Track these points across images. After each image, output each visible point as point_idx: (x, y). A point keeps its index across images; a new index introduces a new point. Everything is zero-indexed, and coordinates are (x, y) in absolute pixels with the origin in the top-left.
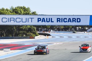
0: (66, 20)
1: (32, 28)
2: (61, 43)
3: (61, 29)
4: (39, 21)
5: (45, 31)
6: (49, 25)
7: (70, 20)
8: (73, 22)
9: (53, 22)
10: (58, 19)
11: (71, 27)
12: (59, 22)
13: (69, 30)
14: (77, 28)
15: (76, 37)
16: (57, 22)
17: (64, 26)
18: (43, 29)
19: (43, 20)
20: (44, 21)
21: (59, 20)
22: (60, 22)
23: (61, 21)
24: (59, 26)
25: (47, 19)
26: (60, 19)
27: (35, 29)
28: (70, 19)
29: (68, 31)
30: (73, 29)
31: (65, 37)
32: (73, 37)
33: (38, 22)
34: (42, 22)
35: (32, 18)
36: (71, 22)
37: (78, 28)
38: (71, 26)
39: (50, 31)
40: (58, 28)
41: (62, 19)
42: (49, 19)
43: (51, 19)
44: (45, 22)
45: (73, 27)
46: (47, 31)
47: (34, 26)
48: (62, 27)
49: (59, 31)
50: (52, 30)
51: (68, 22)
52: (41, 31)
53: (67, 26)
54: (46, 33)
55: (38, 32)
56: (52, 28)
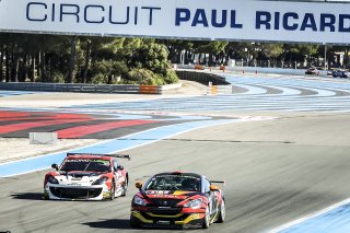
0: (296, 21)
1: (151, 51)
2: (270, 118)
3: (272, 58)
4: (182, 23)
5: (204, 63)
6: (223, 41)
7: (309, 22)
8: (322, 29)
9: (240, 26)
10: (259, 14)
11: (315, 51)
12: (263, 26)
13: (305, 64)
14: (339, 56)
15: (334, 94)
16: (258, 27)
17: (286, 45)
18: (197, 56)
19: (200, 18)
20: (200, 22)
21: (263, 18)
22: (268, 27)
23: (272, 22)
24: (263, 43)
25: (214, 12)
26: (268, 15)
27: (165, 53)
28: (309, 16)
29: (301, 67)
30: (321, 59)
31: (287, 91)
32: (322, 93)
33: (177, 24)
34: (194, 25)
35: (151, 9)
36: (315, 29)
37: (342, 54)
38: (314, 45)
39: (226, 64)
40: (260, 53)
41: (277, 14)
42: (224, 12)
43: (233, 13)
44: (206, 25)
45: (321, 50)
46: (211, 64)
47: (159, 41)
48: (277, 51)
49: (263, 66)
50: (233, 61)
51: (303, 29)
52: (186, 63)
53: (296, 45)
54: (207, 70)
55: (175, 65)
56: (235, 51)
